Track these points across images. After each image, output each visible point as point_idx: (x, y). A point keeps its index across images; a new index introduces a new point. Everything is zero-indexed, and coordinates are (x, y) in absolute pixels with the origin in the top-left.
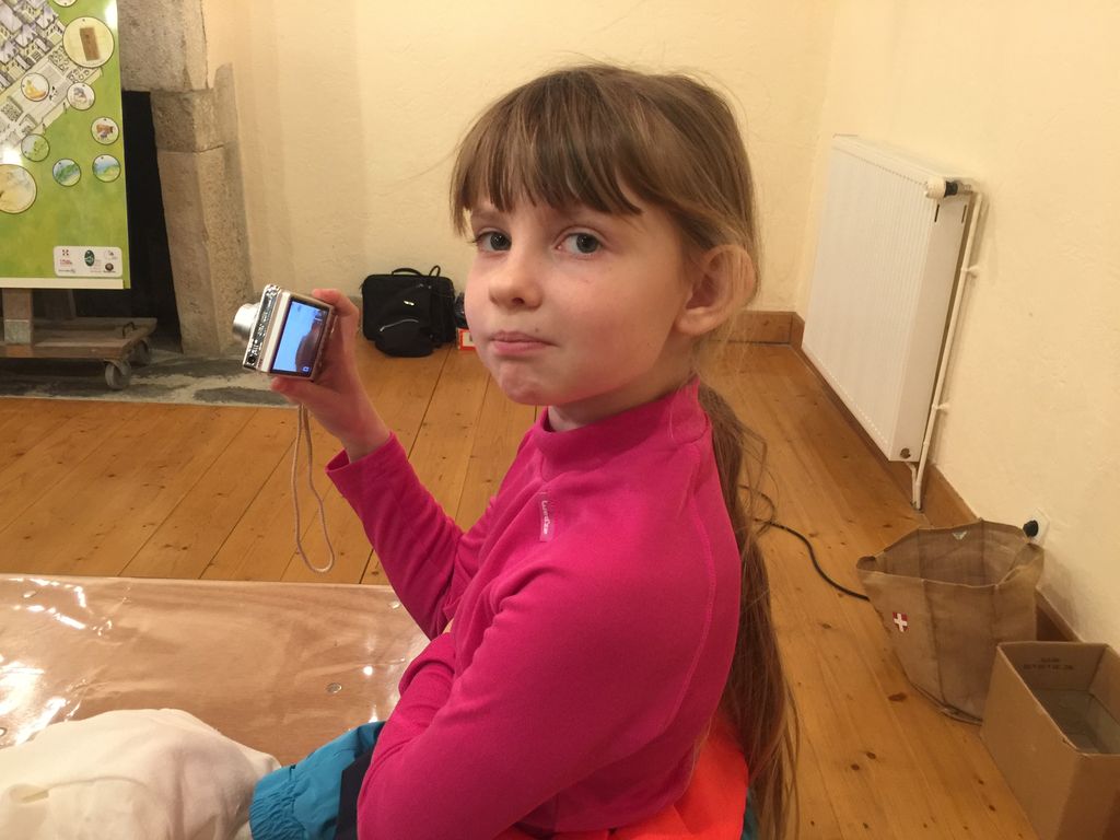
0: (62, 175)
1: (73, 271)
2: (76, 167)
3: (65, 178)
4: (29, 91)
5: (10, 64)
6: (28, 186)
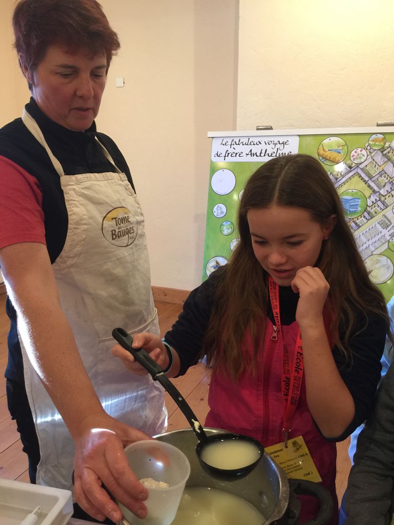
6: (388, 268)
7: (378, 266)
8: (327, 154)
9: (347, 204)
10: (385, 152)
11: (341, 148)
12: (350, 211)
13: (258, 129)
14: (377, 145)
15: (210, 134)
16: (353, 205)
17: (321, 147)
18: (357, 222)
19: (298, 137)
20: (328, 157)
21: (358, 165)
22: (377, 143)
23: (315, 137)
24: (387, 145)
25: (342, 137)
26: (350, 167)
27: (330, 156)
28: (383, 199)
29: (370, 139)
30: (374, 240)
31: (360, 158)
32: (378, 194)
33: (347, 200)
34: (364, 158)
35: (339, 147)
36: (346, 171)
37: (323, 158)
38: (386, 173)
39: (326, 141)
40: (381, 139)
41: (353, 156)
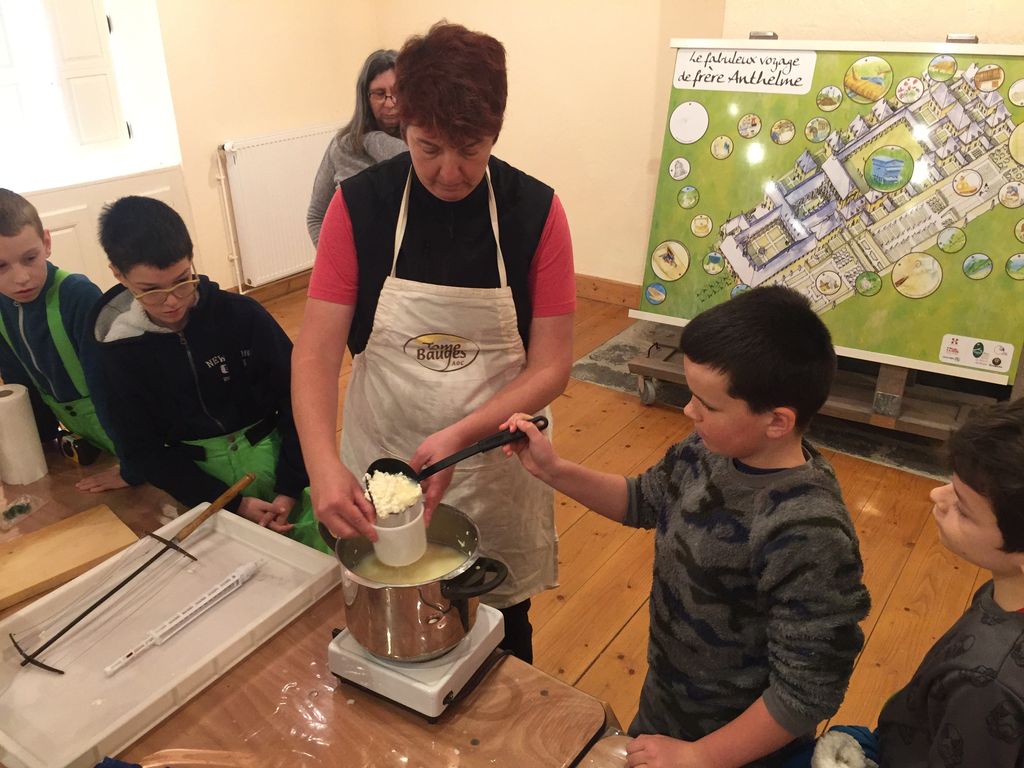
0: (972, 268)
1: (957, 359)
2: (989, 262)
3: (975, 271)
4: (960, 187)
5: (947, 160)
6: (934, 275)
7: (918, 270)
8: (859, 84)
9: (883, 169)
10: (952, 87)
11: (882, 76)
12: (884, 181)
13: (751, 37)
14: (942, 74)
15: (676, 43)
16: (891, 172)
17: (850, 73)
18: (894, 198)
19: (815, 55)
20: (859, 91)
21: (906, 106)
22: (943, 71)
23: (843, 56)
24: (958, 75)
25: (887, 57)
26: (894, 109)
27: (862, 88)
28: (940, 163)
29: (932, 64)
30: (916, 230)
31: (912, 94)
32: (933, 155)
33: (882, 162)
34: (918, 95)
35: (879, 74)
36: (885, 114)
37: (852, 91)
38: (950, 121)
39: (860, 63)
40: (949, 64)
41: (901, 90)
